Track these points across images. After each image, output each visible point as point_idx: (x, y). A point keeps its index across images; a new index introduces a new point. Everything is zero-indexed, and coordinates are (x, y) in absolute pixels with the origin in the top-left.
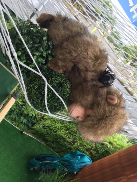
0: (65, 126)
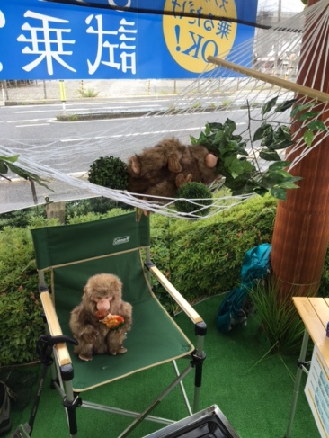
0: (203, 250)
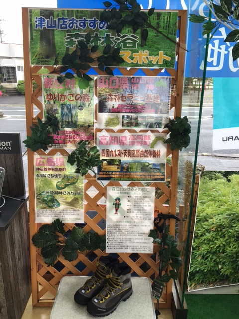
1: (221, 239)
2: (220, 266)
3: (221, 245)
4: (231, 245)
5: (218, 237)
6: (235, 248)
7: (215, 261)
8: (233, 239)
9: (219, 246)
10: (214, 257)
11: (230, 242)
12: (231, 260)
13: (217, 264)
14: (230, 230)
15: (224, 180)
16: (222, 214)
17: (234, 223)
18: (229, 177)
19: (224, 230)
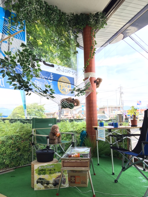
1: (4, 147)
2: (5, 161)
3: (4, 150)
4: (8, 150)
5: (3, 147)
6: (10, 151)
7: (2, 158)
8: (8, 147)
9: (3, 151)
10: (2, 156)
11: (7, 148)
12: (9, 157)
13: (3, 159)
14: (7, 143)
15: (3, 122)
16: (3, 136)
17: (8, 140)
18: (5, 121)
19: (5, 143)
